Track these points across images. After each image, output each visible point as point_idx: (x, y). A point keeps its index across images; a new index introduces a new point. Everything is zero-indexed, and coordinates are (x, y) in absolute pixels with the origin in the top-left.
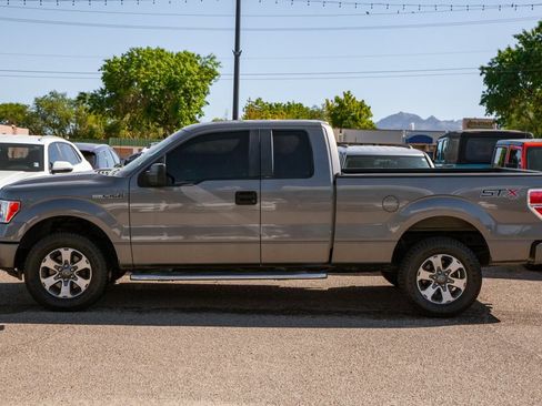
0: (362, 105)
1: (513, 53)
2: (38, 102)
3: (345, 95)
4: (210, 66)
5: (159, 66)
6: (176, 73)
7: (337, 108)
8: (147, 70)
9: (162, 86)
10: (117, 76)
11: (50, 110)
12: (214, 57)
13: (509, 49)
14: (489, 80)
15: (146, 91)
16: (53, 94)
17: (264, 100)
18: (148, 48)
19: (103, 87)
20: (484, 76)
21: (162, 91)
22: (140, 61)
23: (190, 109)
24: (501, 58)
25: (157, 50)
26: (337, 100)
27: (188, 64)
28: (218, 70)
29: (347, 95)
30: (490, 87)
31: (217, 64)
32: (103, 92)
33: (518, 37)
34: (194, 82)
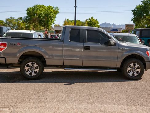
0: (96, 20)
1: (141, 6)
2: (7, 20)
3: (91, 18)
4: (56, 10)
5: (43, 10)
6: (48, 12)
7: (89, 21)
8: (39, 11)
9: (44, 15)
10: (31, 13)
11: (10, 22)
12: (58, 7)
13: (140, 5)
14: (134, 14)
15: (39, 17)
16: (11, 18)
17: (69, 19)
18: (39, 5)
19: (27, 16)
20: (133, 12)
21: (44, 17)
22: (37, 8)
23: (51, 22)
24: (137, 8)
25: (42, 5)
26: (89, 19)
27: (50, 9)
28: (59, 11)
29: (92, 18)
30: (134, 16)
31: (58, 9)
32: (27, 17)
33: (142, 2)
34: (53, 14)
